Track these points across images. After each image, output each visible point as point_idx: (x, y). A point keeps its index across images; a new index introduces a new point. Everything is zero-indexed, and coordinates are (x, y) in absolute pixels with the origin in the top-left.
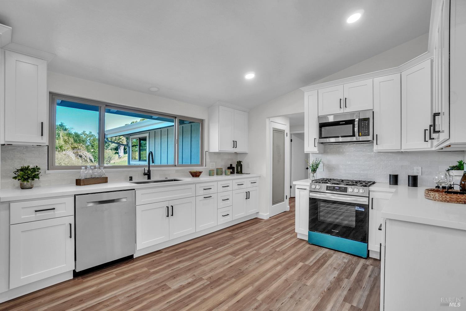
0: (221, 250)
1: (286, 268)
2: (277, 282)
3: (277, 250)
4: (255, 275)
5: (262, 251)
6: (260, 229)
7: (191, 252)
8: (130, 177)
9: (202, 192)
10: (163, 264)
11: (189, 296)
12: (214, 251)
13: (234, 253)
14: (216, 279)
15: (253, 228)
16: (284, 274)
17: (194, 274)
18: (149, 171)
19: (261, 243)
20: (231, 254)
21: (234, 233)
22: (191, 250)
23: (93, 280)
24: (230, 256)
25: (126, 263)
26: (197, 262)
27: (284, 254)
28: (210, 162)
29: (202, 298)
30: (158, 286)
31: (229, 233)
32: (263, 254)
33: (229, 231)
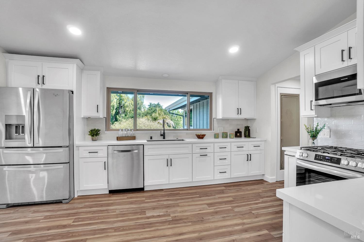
0: (203, 200)
1: (246, 231)
2: (224, 239)
3: (253, 212)
4: (211, 226)
5: (236, 210)
6: (256, 190)
7: (180, 195)
8: (151, 137)
9: (198, 151)
10: (156, 199)
11: (151, 224)
12: (198, 199)
13: (210, 205)
14: (178, 219)
15: (249, 188)
16: (237, 235)
17: (168, 211)
18: (164, 133)
19: (244, 202)
20: (208, 204)
21: (227, 189)
22: (182, 194)
23: (115, 197)
24: (206, 206)
25: (138, 192)
26: (178, 203)
27: (256, 217)
28: (218, 127)
29: (156, 228)
30: (141, 211)
31: (224, 188)
32: (236, 212)
33: (225, 186)
